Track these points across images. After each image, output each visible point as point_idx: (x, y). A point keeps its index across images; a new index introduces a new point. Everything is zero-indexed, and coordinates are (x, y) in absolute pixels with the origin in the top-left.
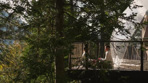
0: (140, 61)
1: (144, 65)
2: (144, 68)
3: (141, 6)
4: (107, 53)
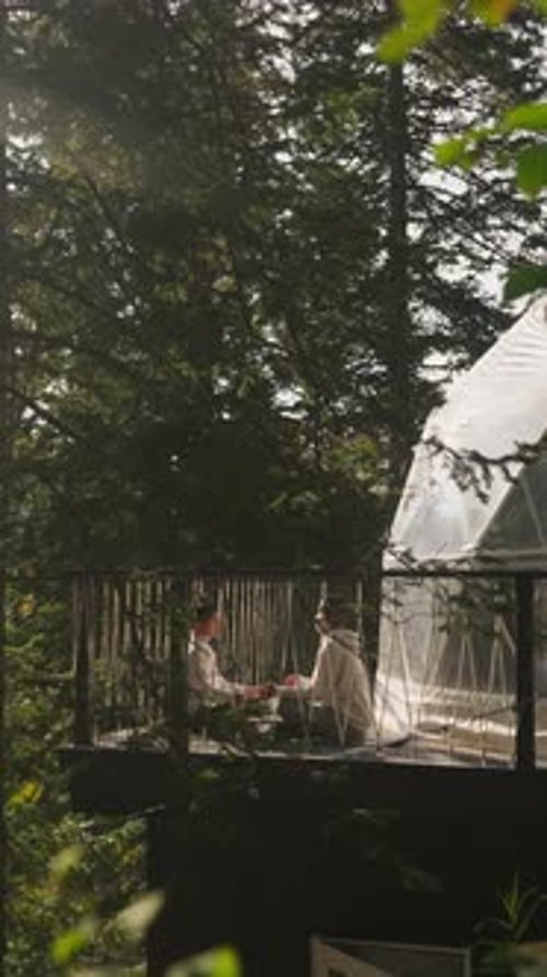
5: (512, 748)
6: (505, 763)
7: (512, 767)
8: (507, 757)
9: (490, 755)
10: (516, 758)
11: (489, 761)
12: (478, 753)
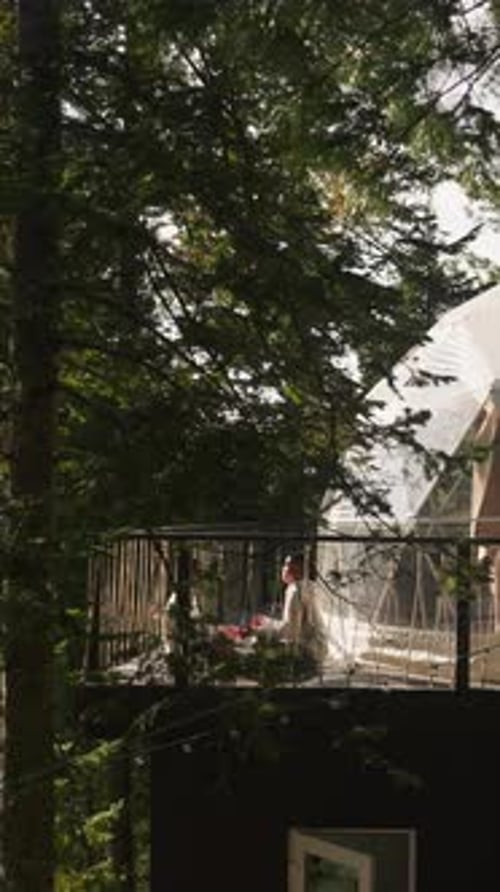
0: (454, 635)
1: (472, 660)
2: (472, 674)
3: (447, 379)
4: (291, 590)
5: (453, 673)
6: (446, 685)
7: (452, 688)
8: (448, 680)
9: (435, 679)
10: (455, 681)
11: (435, 684)
12: (428, 678)
